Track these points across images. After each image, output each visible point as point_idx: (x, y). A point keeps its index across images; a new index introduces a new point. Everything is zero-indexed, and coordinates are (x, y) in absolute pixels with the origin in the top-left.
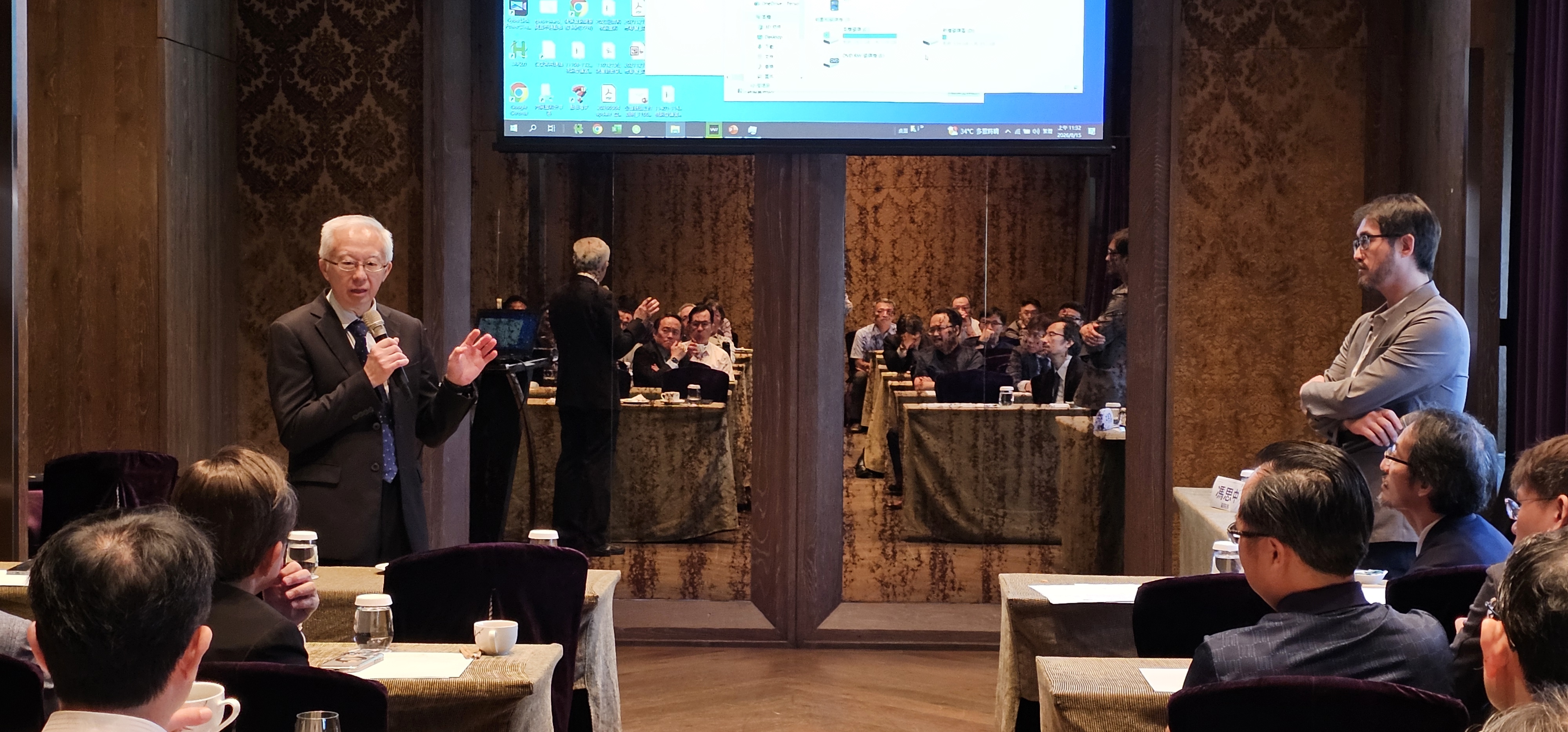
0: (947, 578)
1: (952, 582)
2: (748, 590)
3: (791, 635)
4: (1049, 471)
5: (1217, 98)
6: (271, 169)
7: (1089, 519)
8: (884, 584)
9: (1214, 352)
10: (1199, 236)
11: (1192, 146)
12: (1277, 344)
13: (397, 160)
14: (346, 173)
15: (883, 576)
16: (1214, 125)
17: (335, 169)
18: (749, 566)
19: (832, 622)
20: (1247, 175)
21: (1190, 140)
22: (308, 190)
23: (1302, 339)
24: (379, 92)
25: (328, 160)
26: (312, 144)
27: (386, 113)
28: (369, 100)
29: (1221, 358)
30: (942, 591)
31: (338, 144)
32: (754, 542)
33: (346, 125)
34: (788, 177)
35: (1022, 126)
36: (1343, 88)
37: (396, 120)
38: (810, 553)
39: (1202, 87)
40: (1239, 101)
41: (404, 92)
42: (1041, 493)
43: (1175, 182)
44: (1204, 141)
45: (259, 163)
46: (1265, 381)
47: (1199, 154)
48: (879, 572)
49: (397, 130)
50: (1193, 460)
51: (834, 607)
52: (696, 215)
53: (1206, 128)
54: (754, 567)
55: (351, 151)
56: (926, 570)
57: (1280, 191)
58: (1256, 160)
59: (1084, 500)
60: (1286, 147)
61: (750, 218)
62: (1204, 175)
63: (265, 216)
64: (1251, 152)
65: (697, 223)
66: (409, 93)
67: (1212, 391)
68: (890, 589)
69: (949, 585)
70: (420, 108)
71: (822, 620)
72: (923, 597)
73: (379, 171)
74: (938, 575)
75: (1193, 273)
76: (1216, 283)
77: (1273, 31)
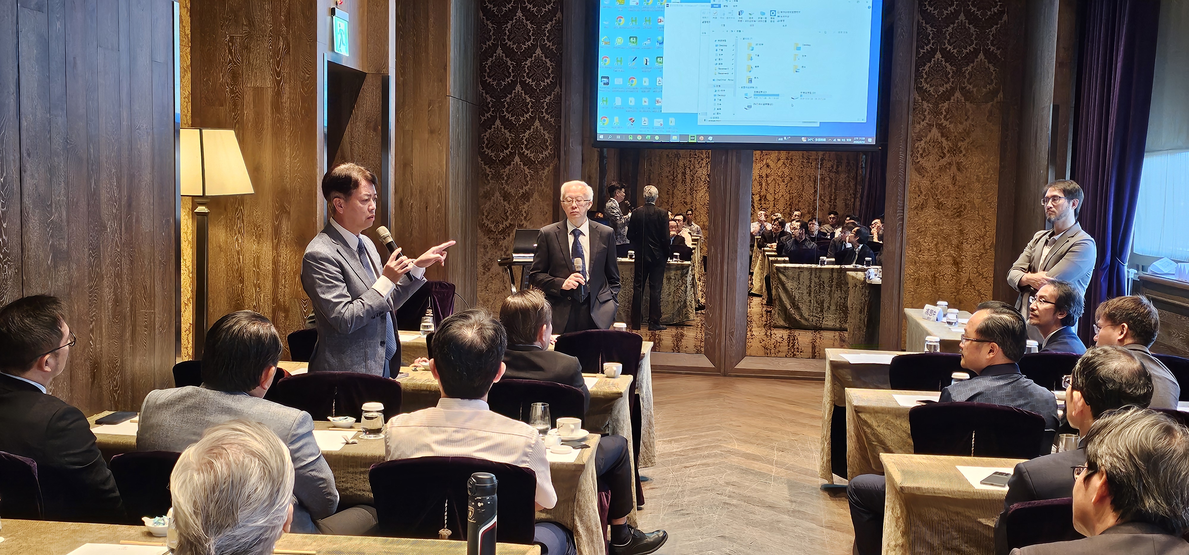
0: (795, 346)
1: (797, 348)
2: (703, 349)
3: (722, 371)
4: (844, 298)
5: (930, 126)
6: (493, 154)
7: (862, 321)
8: (766, 348)
9: (924, 244)
10: (920, 190)
11: (918, 147)
12: (955, 242)
13: (549, 151)
14: (526, 156)
15: (765, 345)
16: (928, 138)
17: (522, 155)
18: (703, 338)
19: (742, 365)
20: (943, 162)
21: (916, 145)
22: (509, 164)
23: (967, 239)
24: (541, 119)
25: (519, 151)
26: (511, 143)
27: (545, 129)
28: (537, 123)
29: (928, 247)
30: (793, 353)
31: (523, 143)
32: (706, 328)
33: (527, 135)
34: (726, 161)
35: (837, 137)
36: (990, 121)
37: (549, 132)
38: (732, 334)
39: (923, 120)
40: (940, 127)
41: (553, 120)
42: (840, 308)
43: (909, 165)
44: (923, 146)
45: (488, 151)
46: (948, 259)
47: (921, 151)
48: (763, 343)
49: (549, 137)
50: (913, 295)
51: (743, 358)
52: (683, 177)
53: (924, 140)
54: (706, 339)
55: (529, 146)
56: (785, 343)
57: (959, 170)
58: (948, 155)
59: (860, 312)
60: (962, 149)
61: (708, 179)
62: (923, 162)
63: (490, 176)
64: (945, 151)
65: (684, 181)
66: (555, 120)
67: (924, 262)
68: (768, 351)
69: (796, 350)
70: (560, 127)
71: (737, 363)
72: (784, 354)
73: (541, 156)
74: (791, 345)
75: (916, 208)
76: (927, 212)
77: (958, 94)
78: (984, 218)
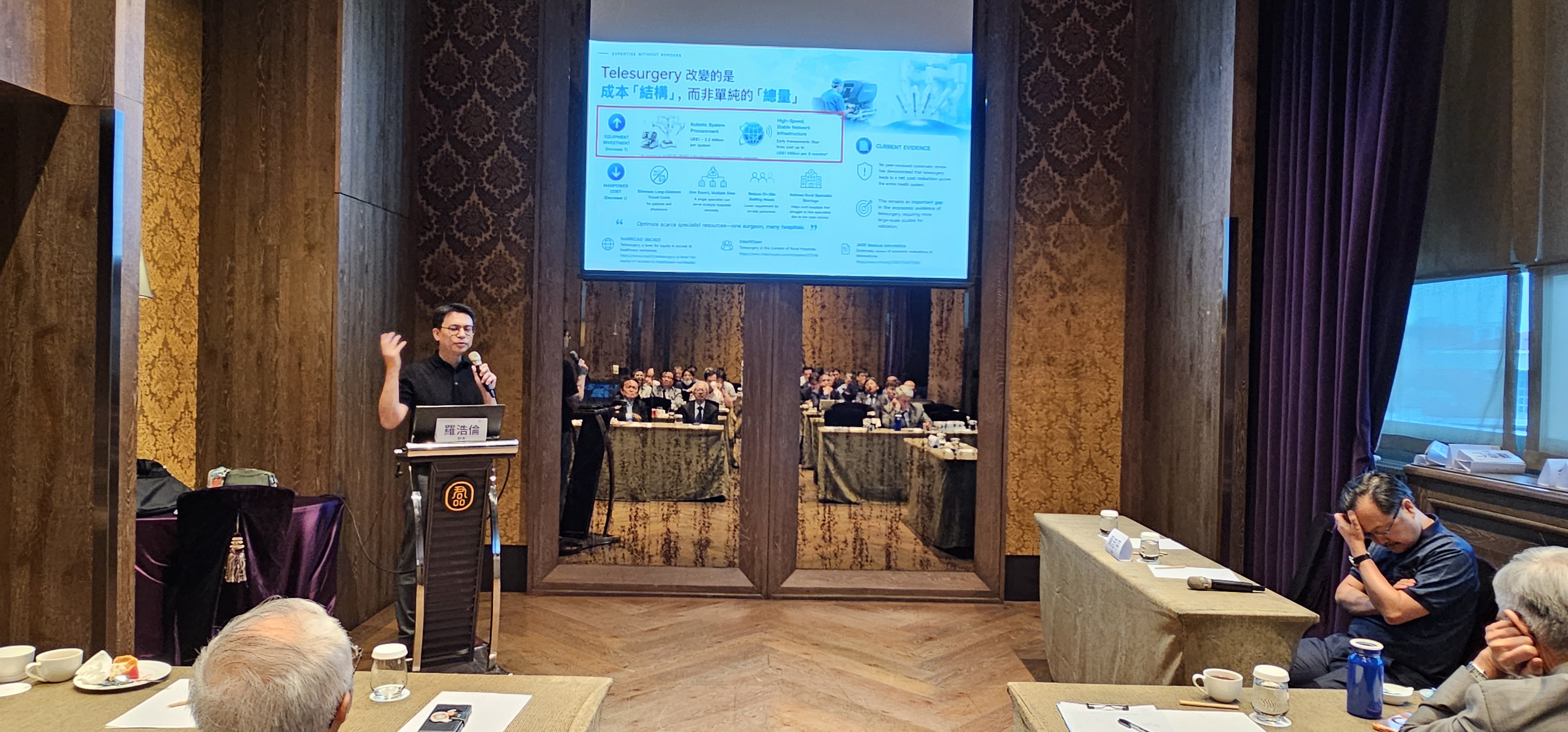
0: (863, 555)
1: (867, 556)
2: (737, 561)
3: (764, 591)
4: (929, 486)
5: (1036, 255)
6: (437, 289)
8: (823, 558)
9: (1032, 413)
11: (1020, 283)
12: (1071, 410)
13: (517, 285)
15: (823, 552)
16: (1034, 271)
17: (478, 290)
18: (738, 546)
19: (790, 583)
20: (1054, 303)
21: (1019, 281)
23: (1086, 405)
24: (507, 241)
25: (474, 285)
26: (464, 273)
27: (511, 254)
28: (501, 246)
29: (1036, 417)
30: (860, 563)
31: (480, 274)
32: (741, 532)
33: (486, 263)
34: (766, 298)
36: (1112, 249)
37: (517, 259)
38: (777, 538)
39: (1027, 247)
40: (1049, 256)
41: (522, 242)
42: (923, 501)
43: (1010, 307)
44: (1027, 281)
45: (430, 285)
46: (1063, 431)
47: (1025, 289)
48: (820, 551)
49: (518, 266)
51: (792, 572)
52: (707, 322)
53: (1029, 273)
54: (740, 546)
55: (488, 278)
56: (850, 549)
57: (1073, 313)
58: (1060, 294)
60: (1078, 286)
61: (741, 324)
62: (1027, 303)
64: (1057, 290)
65: (707, 327)
66: (526, 242)
67: (1031, 437)
68: (827, 561)
69: (865, 559)
70: (533, 251)
71: (784, 580)
72: (848, 566)
73: (505, 291)
74: (857, 552)
75: (1020, 364)
76: (1034, 370)
77: (1070, 214)
78: (1107, 378)
